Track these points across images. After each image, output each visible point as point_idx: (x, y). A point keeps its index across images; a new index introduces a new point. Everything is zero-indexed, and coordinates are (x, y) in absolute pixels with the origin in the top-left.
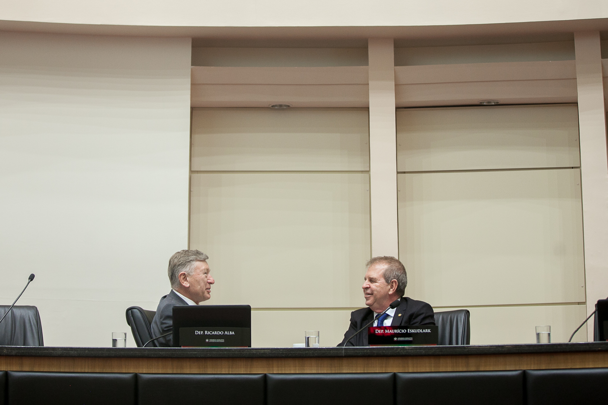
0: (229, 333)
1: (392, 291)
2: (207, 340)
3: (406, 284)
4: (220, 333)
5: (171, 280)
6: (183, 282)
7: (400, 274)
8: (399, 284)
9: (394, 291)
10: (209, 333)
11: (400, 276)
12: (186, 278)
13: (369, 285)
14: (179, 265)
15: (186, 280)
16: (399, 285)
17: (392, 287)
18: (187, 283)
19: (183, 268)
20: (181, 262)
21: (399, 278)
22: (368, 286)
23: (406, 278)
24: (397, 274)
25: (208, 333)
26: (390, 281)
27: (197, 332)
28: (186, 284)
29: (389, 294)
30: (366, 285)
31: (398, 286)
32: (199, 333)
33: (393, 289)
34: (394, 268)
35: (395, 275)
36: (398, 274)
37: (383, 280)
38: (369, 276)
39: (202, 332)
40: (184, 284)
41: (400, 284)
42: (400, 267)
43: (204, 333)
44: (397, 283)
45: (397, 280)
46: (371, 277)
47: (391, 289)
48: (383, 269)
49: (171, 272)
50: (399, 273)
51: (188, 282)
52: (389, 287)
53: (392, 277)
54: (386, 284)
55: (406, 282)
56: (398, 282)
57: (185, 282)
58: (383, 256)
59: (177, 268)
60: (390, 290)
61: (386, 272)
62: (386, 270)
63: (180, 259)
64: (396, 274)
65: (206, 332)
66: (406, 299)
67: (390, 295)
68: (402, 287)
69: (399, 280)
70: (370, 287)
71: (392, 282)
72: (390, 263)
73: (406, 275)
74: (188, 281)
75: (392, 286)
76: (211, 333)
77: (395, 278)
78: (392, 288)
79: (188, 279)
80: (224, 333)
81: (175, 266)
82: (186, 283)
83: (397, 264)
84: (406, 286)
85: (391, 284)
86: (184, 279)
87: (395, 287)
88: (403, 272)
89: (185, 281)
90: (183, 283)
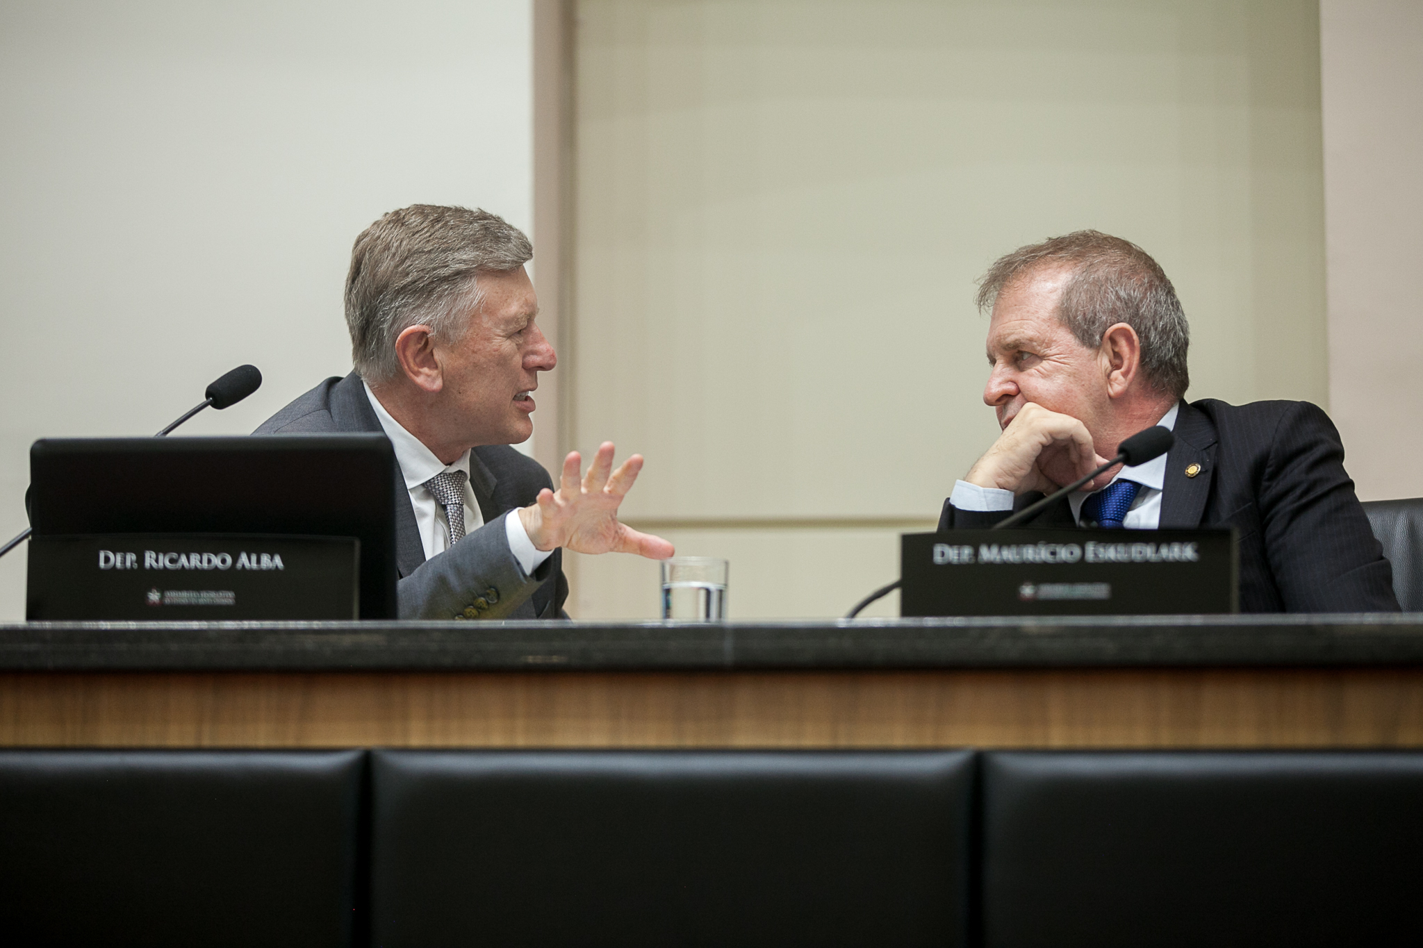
0: (259, 561)
1: (1121, 378)
2: (154, 596)
3: (1185, 331)
4: (216, 561)
5: (360, 345)
6: (416, 368)
7: (1137, 294)
8: (1147, 338)
9: (1131, 375)
10: (164, 561)
11: (1141, 301)
12: (428, 351)
13: (1014, 382)
14: (402, 291)
15: (429, 361)
16: (1149, 344)
17: (1117, 362)
18: (434, 373)
19: (419, 306)
20: (409, 279)
21: (1137, 308)
22: (1011, 388)
23: (1176, 305)
24: (1122, 293)
25: (157, 561)
26: (1098, 337)
27: (107, 559)
28: (428, 379)
29: (1110, 397)
30: (1000, 383)
31: (1146, 353)
32: (116, 560)
33: (1123, 370)
34: (1101, 273)
35: (1114, 303)
36: (1129, 295)
37: (1065, 339)
38: (1003, 342)
39: (131, 558)
40: (420, 380)
41: (1153, 334)
42: (1129, 261)
43: (141, 560)
44: (1135, 337)
45: (1130, 324)
46: (1011, 339)
47: (1116, 374)
48: (1055, 290)
49: (362, 314)
50: (1132, 289)
51: (436, 367)
52: (1104, 361)
53: (1104, 312)
54: (1086, 352)
55: (1182, 322)
56: (1138, 332)
57: (426, 370)
58: (1042, 240)
59: (392, 300)
60: (1109, 376)
61: (1069, 299)
62: (1069, 292)
63: (408, 263)
64: (1119, 298)
65: (150, 559)
66: (1206, 409)
67: (1118, 401)
68: (1168, 352)
69: (1142, 318)
70: (1019, 391)
71: (1113, 340)
72: (1079, 256)
73: (1170, 291)
74: (440, 365)
75: (1117, 355)
76: (172, 561)
77: (1115, 315)
78: (1118, 367)
79: (438, 355)
80: (235, 560)
81: (381, 289)
82: (428, 376)
83: (1115, 255)
84: (1186, 344)
85: (1108, 346)
86: (421, 356)
87: (1131, 359)
88: (1150, 282)
89: (422, 365)
90: (417, 374)
